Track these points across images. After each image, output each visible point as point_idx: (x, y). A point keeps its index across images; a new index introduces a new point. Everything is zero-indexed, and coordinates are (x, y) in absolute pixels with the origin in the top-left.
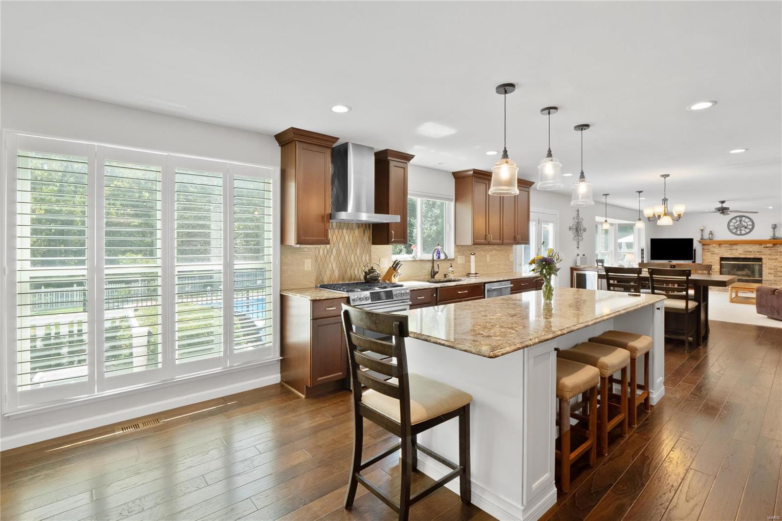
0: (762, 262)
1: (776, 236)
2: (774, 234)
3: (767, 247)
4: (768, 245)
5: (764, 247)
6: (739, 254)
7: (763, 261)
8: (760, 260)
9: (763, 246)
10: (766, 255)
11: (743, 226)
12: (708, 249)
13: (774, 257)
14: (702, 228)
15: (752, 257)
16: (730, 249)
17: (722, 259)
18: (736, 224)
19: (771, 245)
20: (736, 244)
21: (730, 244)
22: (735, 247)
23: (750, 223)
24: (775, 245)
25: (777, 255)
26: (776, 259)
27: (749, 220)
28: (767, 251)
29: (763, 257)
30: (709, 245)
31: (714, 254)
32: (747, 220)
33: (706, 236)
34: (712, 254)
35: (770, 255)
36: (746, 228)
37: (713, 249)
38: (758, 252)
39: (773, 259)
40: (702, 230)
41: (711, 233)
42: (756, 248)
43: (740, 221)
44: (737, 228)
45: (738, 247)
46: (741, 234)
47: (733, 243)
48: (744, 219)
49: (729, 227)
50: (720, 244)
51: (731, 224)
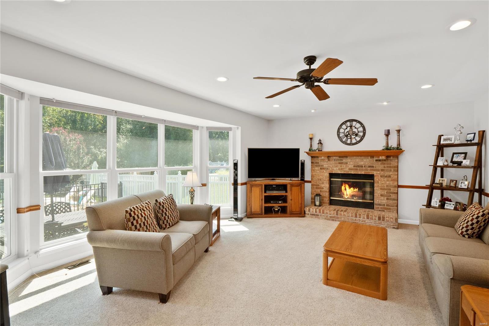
0: (373, 180)
1: (389, 146)
2: (387, 143)
3: (380, 160)
4: (381, 158)
5: (377, 160)
6: (350, 169)
7: (375, 178)
8: (371, 177)
9: (375, 159)
10: (378, 170)
11: (354, 133)
12: (317, 163)
13: (387, 174)
14: (311, 137)
15: (363, 173)
16: (339, 163)
17: (332, 175)
18: (346, 131)
19: (384, 158)
20: (346, 157)
21: (340, 157)
22: (344, 160)
23: (361, 129)
24: (388, 157)
25: (391, 171)
26: (390, 176)
27: (360, 125)
28: (379, 166)
29: (375, 173)
30: (317, 157)
31: (324, 169)
32: (358, 125)
33: (315, 146)
34: (321, 169)
35: (382, 170)
36: (357, 135)
37: (322, 163)
38: (369, 167)
39: (386, 177)
40: (311, 139)
41: (320, 143)
42: (366, 161)
43: (351, 127)
44: (347, 136)
45: (348, 160)
46: (351, 144)
47: (343, 155)
48: (354, 123)
49: (338, 135)
50: (330, 156)
51: (342, 130)
